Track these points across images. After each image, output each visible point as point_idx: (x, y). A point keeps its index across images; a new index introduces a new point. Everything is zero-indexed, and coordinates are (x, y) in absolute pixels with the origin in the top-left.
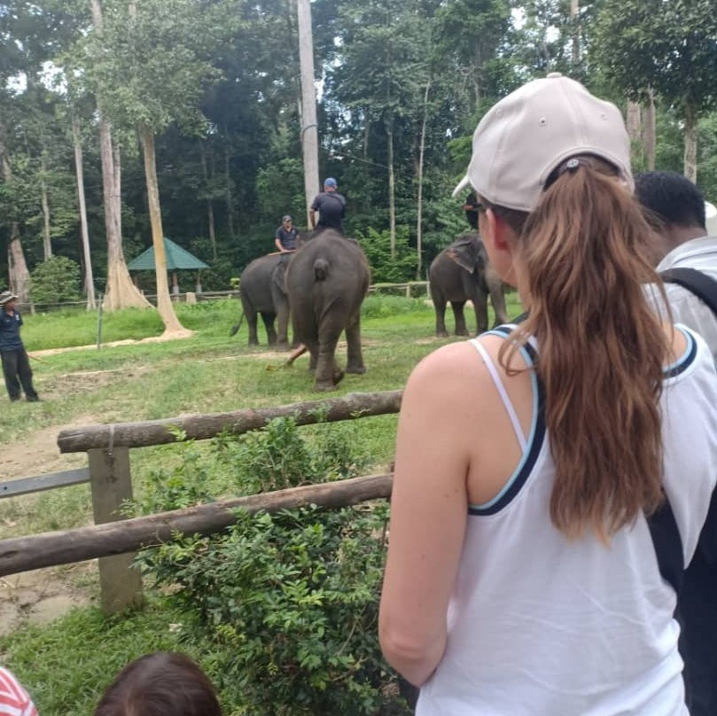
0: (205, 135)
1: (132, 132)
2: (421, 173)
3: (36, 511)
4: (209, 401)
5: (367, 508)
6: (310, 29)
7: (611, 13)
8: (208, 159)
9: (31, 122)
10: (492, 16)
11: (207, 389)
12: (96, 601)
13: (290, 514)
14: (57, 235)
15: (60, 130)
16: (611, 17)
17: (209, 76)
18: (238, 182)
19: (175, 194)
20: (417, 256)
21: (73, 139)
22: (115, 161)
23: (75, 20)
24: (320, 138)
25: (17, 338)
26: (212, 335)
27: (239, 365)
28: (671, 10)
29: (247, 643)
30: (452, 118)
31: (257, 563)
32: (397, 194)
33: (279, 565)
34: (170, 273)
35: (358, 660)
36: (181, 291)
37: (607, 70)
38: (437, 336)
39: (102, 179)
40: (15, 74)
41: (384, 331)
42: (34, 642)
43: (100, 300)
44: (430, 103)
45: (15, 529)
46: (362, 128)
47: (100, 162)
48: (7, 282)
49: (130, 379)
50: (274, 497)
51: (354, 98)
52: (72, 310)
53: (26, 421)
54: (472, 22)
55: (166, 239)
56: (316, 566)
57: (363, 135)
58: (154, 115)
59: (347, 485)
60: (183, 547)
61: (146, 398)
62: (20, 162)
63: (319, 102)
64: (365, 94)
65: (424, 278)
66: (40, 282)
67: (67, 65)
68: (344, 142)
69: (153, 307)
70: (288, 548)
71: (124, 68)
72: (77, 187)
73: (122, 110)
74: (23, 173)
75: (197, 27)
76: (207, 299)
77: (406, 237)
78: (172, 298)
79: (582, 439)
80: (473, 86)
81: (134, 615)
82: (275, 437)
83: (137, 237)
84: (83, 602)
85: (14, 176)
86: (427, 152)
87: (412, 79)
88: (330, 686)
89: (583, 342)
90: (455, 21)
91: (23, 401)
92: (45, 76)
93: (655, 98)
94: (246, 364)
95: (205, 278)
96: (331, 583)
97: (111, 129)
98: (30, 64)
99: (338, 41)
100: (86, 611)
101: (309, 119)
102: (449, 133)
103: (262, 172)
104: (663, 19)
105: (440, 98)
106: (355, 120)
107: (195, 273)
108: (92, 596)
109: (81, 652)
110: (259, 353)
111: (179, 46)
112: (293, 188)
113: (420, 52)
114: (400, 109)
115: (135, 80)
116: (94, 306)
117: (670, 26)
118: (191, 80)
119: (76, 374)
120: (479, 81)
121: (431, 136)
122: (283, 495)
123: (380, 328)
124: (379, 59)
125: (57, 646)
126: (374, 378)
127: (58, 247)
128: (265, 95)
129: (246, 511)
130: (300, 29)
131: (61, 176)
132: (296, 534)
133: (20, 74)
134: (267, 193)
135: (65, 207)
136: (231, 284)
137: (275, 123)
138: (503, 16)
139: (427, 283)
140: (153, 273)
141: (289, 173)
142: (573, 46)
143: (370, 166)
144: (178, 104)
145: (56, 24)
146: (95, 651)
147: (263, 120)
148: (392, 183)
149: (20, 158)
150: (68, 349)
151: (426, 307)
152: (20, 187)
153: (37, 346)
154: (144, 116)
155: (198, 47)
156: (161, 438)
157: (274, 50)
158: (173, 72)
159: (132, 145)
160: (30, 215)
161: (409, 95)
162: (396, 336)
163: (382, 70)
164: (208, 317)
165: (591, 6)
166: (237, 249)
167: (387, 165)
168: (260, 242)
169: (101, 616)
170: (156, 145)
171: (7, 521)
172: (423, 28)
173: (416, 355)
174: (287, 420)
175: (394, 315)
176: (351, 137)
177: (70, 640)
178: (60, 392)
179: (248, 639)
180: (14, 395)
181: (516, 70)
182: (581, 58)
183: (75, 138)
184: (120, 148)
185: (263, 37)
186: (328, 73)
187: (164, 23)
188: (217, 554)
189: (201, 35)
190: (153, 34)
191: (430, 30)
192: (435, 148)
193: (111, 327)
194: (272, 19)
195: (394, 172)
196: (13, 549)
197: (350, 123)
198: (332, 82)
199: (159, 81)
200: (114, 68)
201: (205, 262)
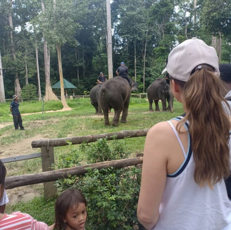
0: (76, 46)
1: (54, 45)
2: (145, 58)
3: (23, 165)
4: (77, 131)
5: (129, 168)
6: (110, 12)
7: (207, 8)
8: (77, 53)
9: (22, 41)
10: (168, 8)
11: (76, 127)
12: (42, 195)
13: (104, 170)
14: (30, 77)
15: (31, 44)
16: (207, 9)
17: (78, 27)
18: (86, 61)
19: (67, 64)
20: (143, 85)
21: (35, 47)
22: (48, 54)
23: (36, 9)
24: (113, 47)
25: (18, 110)
26: (78, 109)
27: (87, 119)
28: (227, 7)
29: (91, 211)
30: (155, 41)
31: (95, 186)
32: (137, 65)
33: (101, 186)
34: (65, 89)
35: (126, 218)
36: (68, 95)
37: (205, 26)
38: (150, 111)
39: (44, 60)
40: (18, 26)
41: (133, 109)
42: (23, 207)
43: (43, 98)
44: (148, 36)
45: (17, 171)
46: (126, 44)
47: (44, 54)
48: (14, 92)
49: (52, 123)
50: (99, 164)
51: (124, 34)
52: (34, 101)
53: (20, 136)
54: (162, 10)
55: (64, 79)
56: (113, 187)
57: (126, 46)
58: (61, 40)
59: (123, 161)
60: (71, 180)
61: (57, 130)
62: (18, 54)
63: (113, 35)
64: (127, 33)
65: (145, 92)
66: (25, 92)
67: (34, 24)
68: (120, 48)
69: (59, 100)
70: (104, 181)
71: (52, 24)
72: (36, 62)
73: (51, 38)
74: (19, 57)
75: (74, 12)
76: (76, 98)
77: (140, 79)
78: (66, 97)
79: (204, 155)
80: (162, 31)
81: (54, 200)
82: (100, 145)
83: (55, 78)
84: (38, 195)
85: (17, 58)
86: (147, 52)
87: (142, 28)
88: (117, 226)
89: (203, 124)
90: (156, 10)
91: (19, 130)
92: (27, 27)
93: (221, 35)
94: (89, 119)
95: (76, 91)
96: (118, 193)
97: (47, 44)
98: (22, 23)
99: (119, 16)
100: (39, 198)
101: (110, 41)
102: (154, 45)
103: (94, 58)
104: (224, 10)
105: (151, 35)
106: (124, 42)
107: (72, 89)
108: (41, 193)
109: (38, 211)
110: (93, 115)
111: (69, 18)
112: (104, 63)
113: (145, 20)
114: (138, 38)
115: (55, 28)
116: (41, 100)
117: (226, 12)
118: (72, 28)
119: (36, 121)
120: (164, 29)
121: (148, 47)
122: (102, 164)
123: (131, 108)
124: (132, 22)
125: (30, 209)
126: (129, 125)
127: (30, 81)
128: (95, 33)
129: (91, 169)
130: (107, 12)
131: (31, 58)
132: (107, 177)
133: (19, 26)
134: (96, 64)
135: (33, 68)
136: (84, 93)
137: (99, 42)
138: (172, 8)
139: (147, 94)
140: (60, 89)
141: (103, 58)
142: (194, 18)
143: (128, 56)
144: (68, 36)
145: (30, 11)
146: (42, 211)
147: (95, 41)
148: (135, 62)
149: (19, 53)
150: (33, 113)
151: (146, 102)
152: (19, 62)
153: (23, 112)
154: (58, 40)
155: (75, 18)
156: (63, 144)
157: (99, 19)
158: (67, 26)
159: (54, 49)
160: (21, 71)
161: (141, 34)
162: (136, 111)
163: (133, 25)
164: (77, 104)
165: (200, 5)
166: (86, 82)
167: (134, 56)
168: (93, 80)
169: (44, 200)
170: (61, 49)
171: (14, 168)
172: (146, 12)
173: (143, 117)
174: (104, 139)
175: (136, 104)
176: (122, 47)
177: (34, 207)
178: (31, 127)
179: (91, 210)
180: (16, 128)
181: (176, 26)
182: (197, 22)
183: (36, 46)
184: (50, 50)
185: (95, 15)
186: (116, 26)
187: (64, 10)
188: (82, 182)
189: (76, 14)
190: (61, 14)
191: (148, 13)
192: (149, 51)
193: (46, 107)
194: (98, 9)
195: (136, 58)
196: (18, 179)
197: (122, 42)
198: (117, 29)
199: (62, 29)
200: (49, 25)
201: (76, 86)
